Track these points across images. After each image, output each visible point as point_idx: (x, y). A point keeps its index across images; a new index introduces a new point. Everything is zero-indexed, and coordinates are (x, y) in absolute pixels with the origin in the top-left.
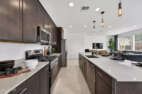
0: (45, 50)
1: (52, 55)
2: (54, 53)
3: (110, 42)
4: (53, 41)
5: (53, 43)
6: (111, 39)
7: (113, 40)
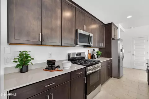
0: (89, 53)
1: (97, 59)
2: (100, 57)
4: (99, 42)
5: (99, 45)
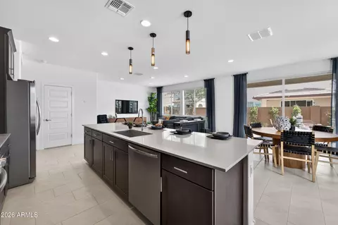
3: (150, 99)
6: (152, 94)
7: (155, 96)
